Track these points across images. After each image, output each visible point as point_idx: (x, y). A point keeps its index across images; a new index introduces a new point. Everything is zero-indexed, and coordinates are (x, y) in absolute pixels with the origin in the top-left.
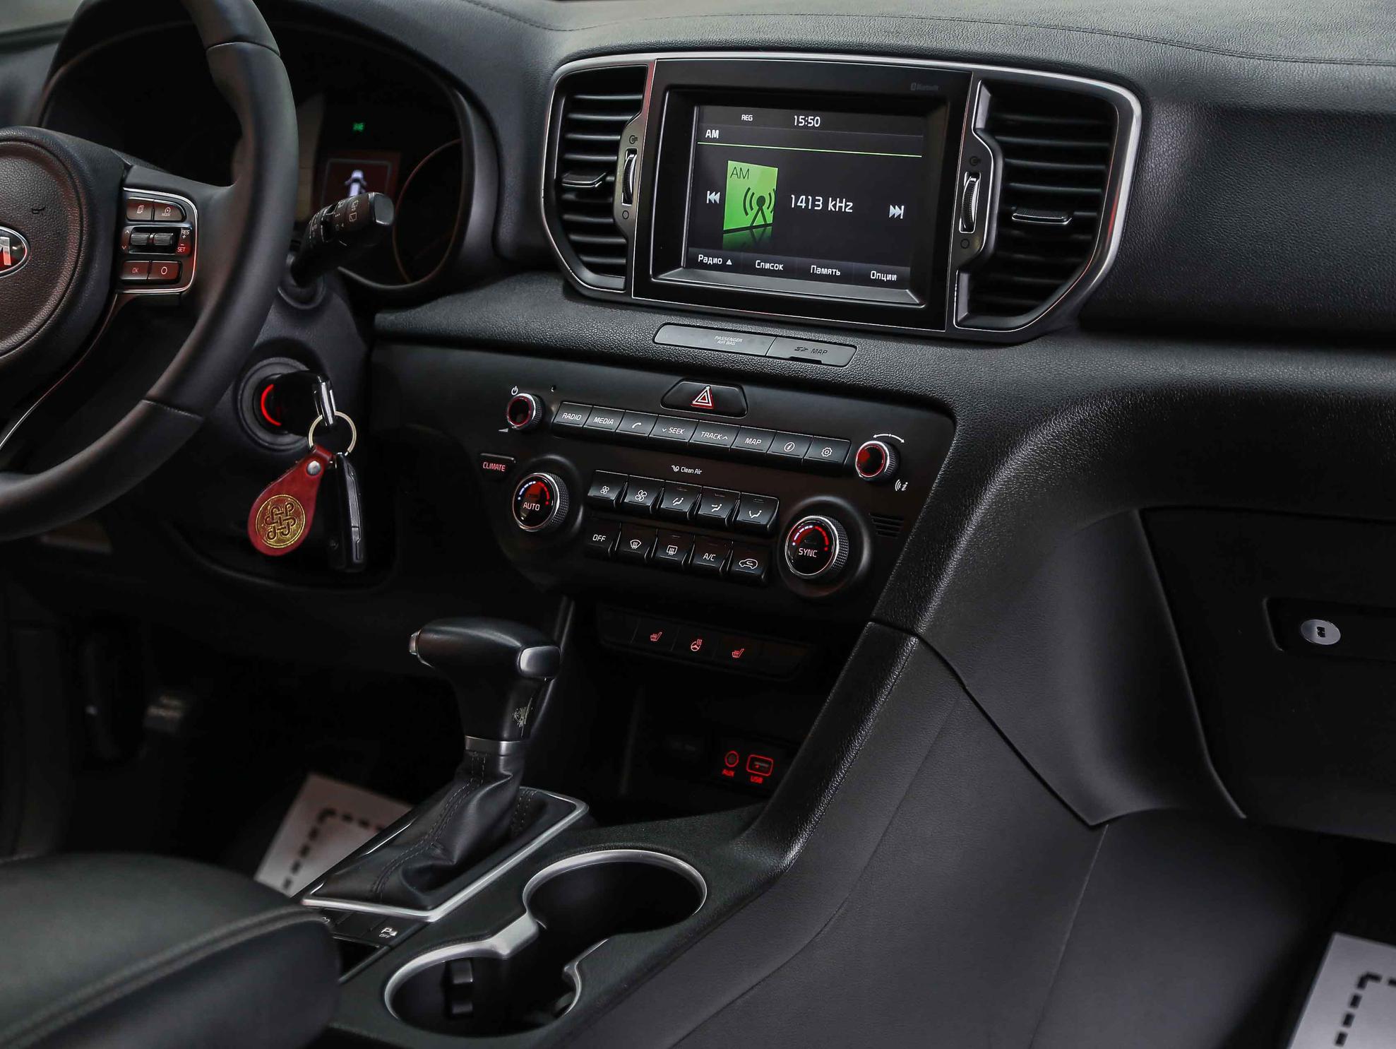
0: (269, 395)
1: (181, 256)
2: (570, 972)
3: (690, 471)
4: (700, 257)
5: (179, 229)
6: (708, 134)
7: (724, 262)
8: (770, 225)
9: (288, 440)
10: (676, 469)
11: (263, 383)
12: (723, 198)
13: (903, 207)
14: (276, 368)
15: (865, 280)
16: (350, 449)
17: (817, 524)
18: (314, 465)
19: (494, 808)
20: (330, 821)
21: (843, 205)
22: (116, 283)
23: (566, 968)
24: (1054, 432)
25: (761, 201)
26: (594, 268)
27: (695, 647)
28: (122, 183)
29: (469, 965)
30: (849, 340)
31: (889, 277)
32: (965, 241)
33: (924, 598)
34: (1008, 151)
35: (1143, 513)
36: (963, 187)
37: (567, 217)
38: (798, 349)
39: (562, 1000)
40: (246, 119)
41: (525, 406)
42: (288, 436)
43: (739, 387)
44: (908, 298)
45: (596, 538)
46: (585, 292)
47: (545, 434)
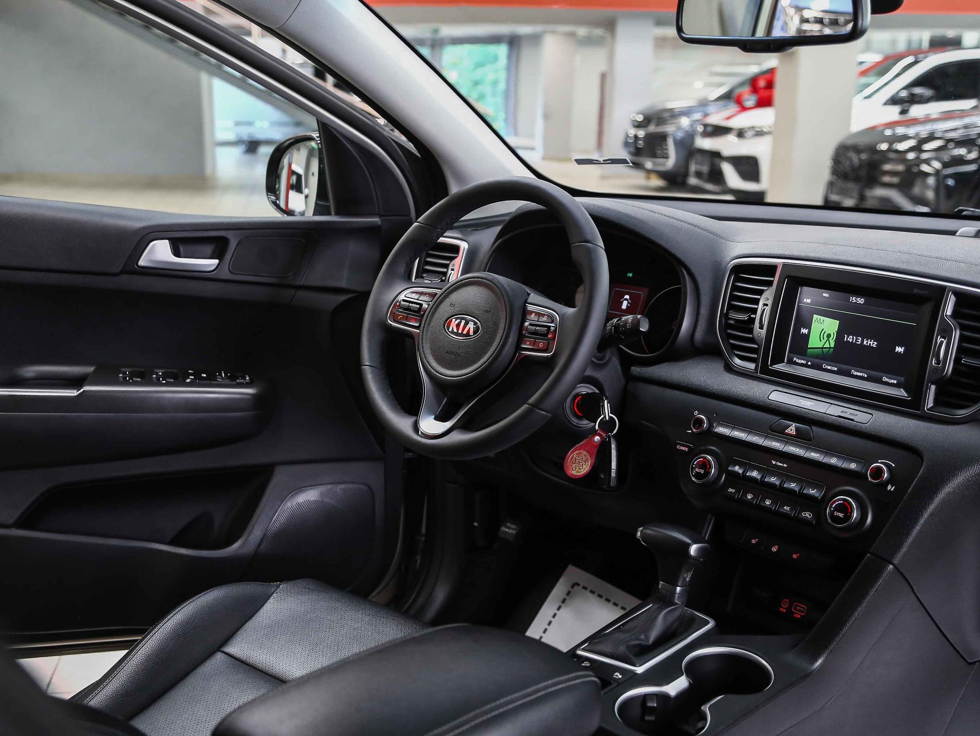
0: (579, 401)
1: (549, 339)
2: (704, 709)
3: (781, 465)
4: (795, 359)
5: (550, 326)
6: (805, 300)
7: (808, 362)
8: (832, 348)
9: (585, 424)
10: (774, 463)
11: (577, 395)
12: (809, 332)
13: (903, 348)
14: (585, 389)
15: (879, 381)
16: (615, 432)
17: (844, 500)
18: (597, 438)
19: (671, 619)
20: (576, 587)
21: (872, 343)
22: (518, 348)
23: (702, 707)
24: (976, 472)
25: (829, 336)
26: (742, 358)
27: (774, 549)
28: (526, 302)
29: (655, 697)
30: (869, 411)
31: (892, 381)
32: (935, 370)
33: (899, 546)
34: (963, 327)
36: (937, 343)
37: (729, 331)
38: (842, 412)
39: (700, 725)
40: (586, 279)
41: (701, 422)
42: (586, 422)
43: (811, 427)
44: (902, 393)
45: (730, 490)
46: (735, 369)
47: (710, 436)
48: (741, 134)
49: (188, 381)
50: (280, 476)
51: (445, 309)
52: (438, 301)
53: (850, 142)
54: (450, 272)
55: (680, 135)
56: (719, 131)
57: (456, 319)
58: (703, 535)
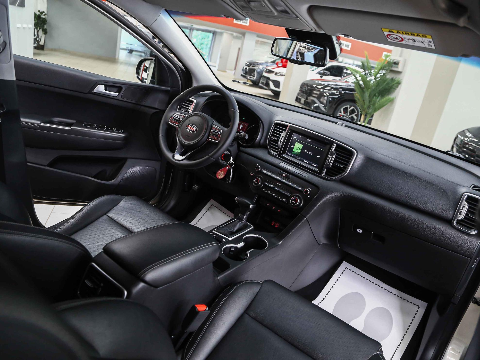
0: (223, 155)
1: (218, 137)
3: (280, 184)
4: (288, 154)
5: (219, 133)
6: (294, 137)
7: (292, 155)
8: (300, 152)
9: (224, 163)
10: (278, 183)
12: (294, 147)
13: (319, 156)
14: (226, 152)
15: (311, 165)
16: (233, 167)
17: (296, 198)
18: (227, 168)
19: (242, 225)
20: (213, 206)
21: (311, 153)
22: (208, 138)
23: (247, 252)
25: (299, 149)
26: (273, 151)
27: (273, 208)
28: (212, 124)
29: (234, 247)
30: (307, 173)
31: (315, 165)
32: (327, 165)
33: (308, 213)
34: (337, 154)
35: (341, 209)
36: (329, 157)
37: (271, 142)
38: (299, 172)
39: (245, 257)
40: (232, 121)
41: (258, 168)
42: (225, 162)
43: (290, 175)
44: (317, 169)
45: (264, 189)
46: (271, 154)
47: (260, 172)
48: (276, 74)
49: (104, 129)
50: (129, 162)
51: (187, 122)
52: (186, 119)
53: (305, 83)
54: (189, 108)
55: (259, 70)
56: (270, 72)
57: (190, 125)
58: (253, 201)
